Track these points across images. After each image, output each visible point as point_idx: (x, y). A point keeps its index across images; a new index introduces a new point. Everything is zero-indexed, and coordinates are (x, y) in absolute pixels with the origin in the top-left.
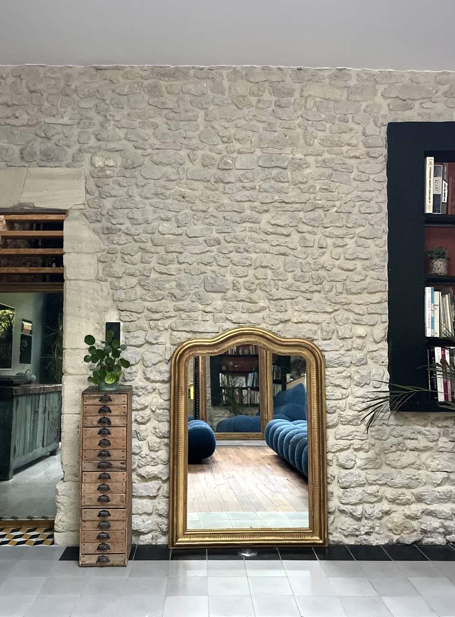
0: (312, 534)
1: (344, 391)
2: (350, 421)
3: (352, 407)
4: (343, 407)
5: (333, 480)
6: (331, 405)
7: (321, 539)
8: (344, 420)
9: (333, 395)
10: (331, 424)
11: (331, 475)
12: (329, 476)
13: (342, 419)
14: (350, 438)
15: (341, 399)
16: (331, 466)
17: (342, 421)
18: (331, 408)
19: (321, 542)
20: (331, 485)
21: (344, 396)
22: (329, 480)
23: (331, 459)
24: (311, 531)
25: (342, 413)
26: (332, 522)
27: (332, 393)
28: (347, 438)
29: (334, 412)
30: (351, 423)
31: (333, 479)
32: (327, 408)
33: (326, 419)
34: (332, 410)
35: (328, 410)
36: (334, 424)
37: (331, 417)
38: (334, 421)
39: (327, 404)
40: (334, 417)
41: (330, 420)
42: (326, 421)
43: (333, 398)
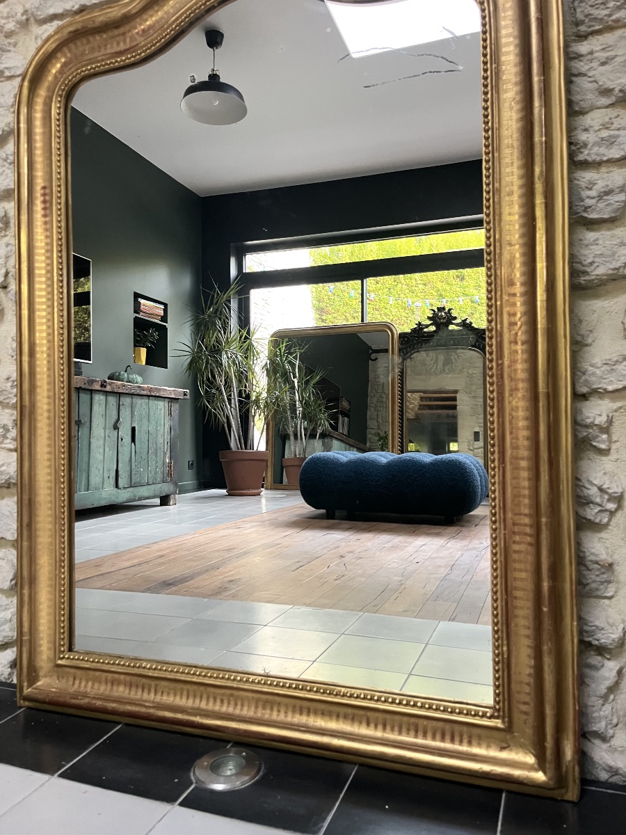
0: (505, 737)
5: (612, 513)
6: (600, 186)
7: (541, 765)
9: (610, 142)
10: (601, 270)
11: (601, 489)
12: (593, 492)
16: (605, 452)
18: (600, 197)
19: (540, 776)
20: (603, 535)
22: (591, 513)
23: (601, 420)
24: (498, 723)
26: (613, 689)
27: (605, 134)
31: (611, 506)
32: (582, 203)
33: (575, 252)
34: (609, 209)
35: (586, 209)
36: (620, 267)
37: (600, 242)
38: (619, 257)
39: (583, 182)
40: (618, 240)
41: (599, 252)
42: (572, 263)
43: (611, 156)
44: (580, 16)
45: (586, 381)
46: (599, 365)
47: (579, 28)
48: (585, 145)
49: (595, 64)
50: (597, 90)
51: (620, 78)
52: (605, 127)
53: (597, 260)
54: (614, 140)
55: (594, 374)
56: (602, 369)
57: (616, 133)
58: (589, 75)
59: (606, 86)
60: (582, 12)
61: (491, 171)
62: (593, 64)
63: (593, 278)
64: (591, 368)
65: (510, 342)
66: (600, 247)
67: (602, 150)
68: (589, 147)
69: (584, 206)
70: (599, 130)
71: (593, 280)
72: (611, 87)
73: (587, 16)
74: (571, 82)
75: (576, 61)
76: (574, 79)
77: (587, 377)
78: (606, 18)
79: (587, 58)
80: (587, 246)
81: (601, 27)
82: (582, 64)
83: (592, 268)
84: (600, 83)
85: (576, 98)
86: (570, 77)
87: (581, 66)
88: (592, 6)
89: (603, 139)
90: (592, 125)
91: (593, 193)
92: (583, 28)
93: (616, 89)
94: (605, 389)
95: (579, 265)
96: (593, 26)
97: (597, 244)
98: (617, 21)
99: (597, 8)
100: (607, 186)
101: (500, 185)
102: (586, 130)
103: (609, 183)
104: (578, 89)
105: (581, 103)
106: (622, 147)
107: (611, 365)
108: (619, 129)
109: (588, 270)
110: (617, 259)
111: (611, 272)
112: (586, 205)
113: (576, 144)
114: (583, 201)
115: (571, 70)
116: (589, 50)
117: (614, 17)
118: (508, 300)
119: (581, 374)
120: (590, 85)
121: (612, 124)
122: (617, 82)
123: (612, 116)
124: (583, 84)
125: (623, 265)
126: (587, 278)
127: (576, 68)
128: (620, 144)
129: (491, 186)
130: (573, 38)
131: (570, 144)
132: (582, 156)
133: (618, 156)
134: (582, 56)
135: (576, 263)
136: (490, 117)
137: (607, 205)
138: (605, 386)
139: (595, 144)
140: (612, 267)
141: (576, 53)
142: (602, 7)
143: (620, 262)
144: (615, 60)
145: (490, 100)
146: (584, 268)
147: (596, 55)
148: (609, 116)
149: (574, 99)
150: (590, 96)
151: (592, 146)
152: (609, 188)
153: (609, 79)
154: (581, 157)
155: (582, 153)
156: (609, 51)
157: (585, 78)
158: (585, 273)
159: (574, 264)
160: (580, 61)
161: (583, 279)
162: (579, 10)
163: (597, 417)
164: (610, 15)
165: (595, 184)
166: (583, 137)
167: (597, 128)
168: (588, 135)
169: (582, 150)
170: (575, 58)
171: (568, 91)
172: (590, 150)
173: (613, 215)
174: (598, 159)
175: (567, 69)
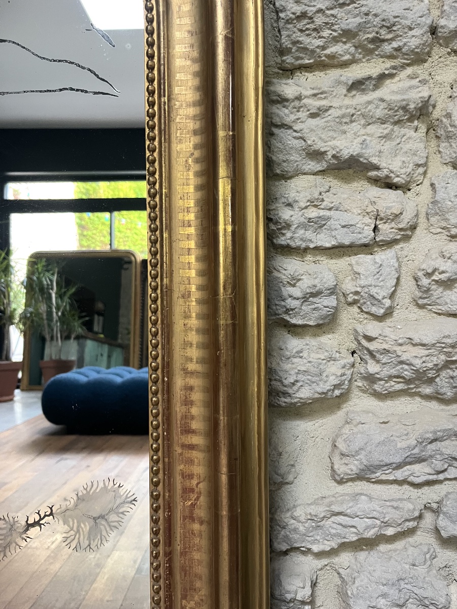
1: (389, 200)
2: (423, 376)
3: (437, 291)
4: (380, 293)
6: (305, 284)
8: (386, 372)
9: (319, 224)
10: (304, 393)
13: (373, 368)
14: (420, 472)
15: (367, 248)
17: (371, 379)
18: (305, 298)
21: (387, 231)
25: (373, 328)
27: (313, 213)
28: (399, 475)
29: (327, 324)
30: (428, 390)
32: (283, 303)
33: (274, 365)
34: (316, 314)
35: (287, 311)
36: (329, 390)
37: (305, 354)
38: (327, 376)
39: (284, 275)
40: (326, 354)
41: (303, 368)
42: (270, 380)
43: (319, 244)
44: (286, 42)
45: (287, 536)
46: (302, 518)
47: (284, 58)
48: (288, 226)
49: (303, 114)
50: (304, 150)
51: (334, 139)
52: (314, 203)
53: (300, 377)
54: (324, 222)
55: (295, 530)
56: (306, 525)
57: (327, 213)
58: (295, 128)
59: (316, 147)
60: (288, 36)
61: (158, 256)
62: (300, 115)
63: (296, 400)
64: (293, 521)
65: (185, 518)
66: (305, 361)
67: (309, 234)
68: (293, 228)
69: (285, 306)
70: (306, 207)
71: (297, 403)
72: (322, 150)
73: (295, 43)
74: (272, 134)
75: (278, 105)
76: (275, 130)
77: (288, 533)
78: (318, 50)
79: (293, 104)
80: (289, 358)
81: (311, 61)
82: (286, 111)
83: (295, 388)
84: (309, 142)
85: (278, 157)
86: (271, 127)
87: (285, 114)
88: (301, 31)
89: (310, 220)
90: (297, 198)
91: (296, 292)
92: (289, 59)
93: (328, 153)
94: (309, 549)
95: (279, 384)
96: (302, 58)
97: (301, 357)
98: (332, 57)
99: (308, 35)
100: (315, 286)
101: (171, 281)
102: (289, 205)
103: (316, 282)
104: (279, 145)
105: (285, 164)
106: (334, 233)
107: (317, 522)
108: (330, 209)
109: (290, 391)
110: (325, 379)
111: (317, 396)
112: (288, 307)
113: (276, 223)
114: (284, 300)
115: (272, 118)
116: (297, 94)
117: (328, 51)
118: (181, 454)
119: (280, 529)
120: (296, 141)
121: (323, 200)
122: (329, 143)
123: (322, 189)
124: (288, 139)
125: (332, 387)
126: (288, 400)
127: (278, 115)
128: (330, 229)
129: (158, 280)
130: (277, 70)
131: (268, 220)
132: (283, 238)
133: (328, 245)
134: (287, 100)
135: (275, 380)
136: (157, 176)
137: (314, 309)
138: (309, 546)
139: (301, 226)
140: (319, 390)
141: (279, 96)
142: (314, 34)
143: (328, 384)
144: (329, 112)
145: (157, 150)
146: (285, 389)
147: (304, 101)
148: (319, 190)
149: (274, 158)
150: (294, 157)
151: (296, 228)
152: (317, 288)
153: (320, 138)
154: (282, 241)
155: (284, 234)
156: (321, 99)
157: (289, 131)
158: (286, 394)
159: (273, 383)
160: (284, 107)
161: (284, 401)
162: (284, 33)
163: (300, 590)
164: (324, 48)
165: (299, 280)
166: (286, 214)
167: (303, 205)
168: (292, 213)
169: (284, 232)
170: (278, 102)
171: (267, 146)
172: (294, 233)
173: (321, 322)
174: (304, 245)
175: (267, 115)
